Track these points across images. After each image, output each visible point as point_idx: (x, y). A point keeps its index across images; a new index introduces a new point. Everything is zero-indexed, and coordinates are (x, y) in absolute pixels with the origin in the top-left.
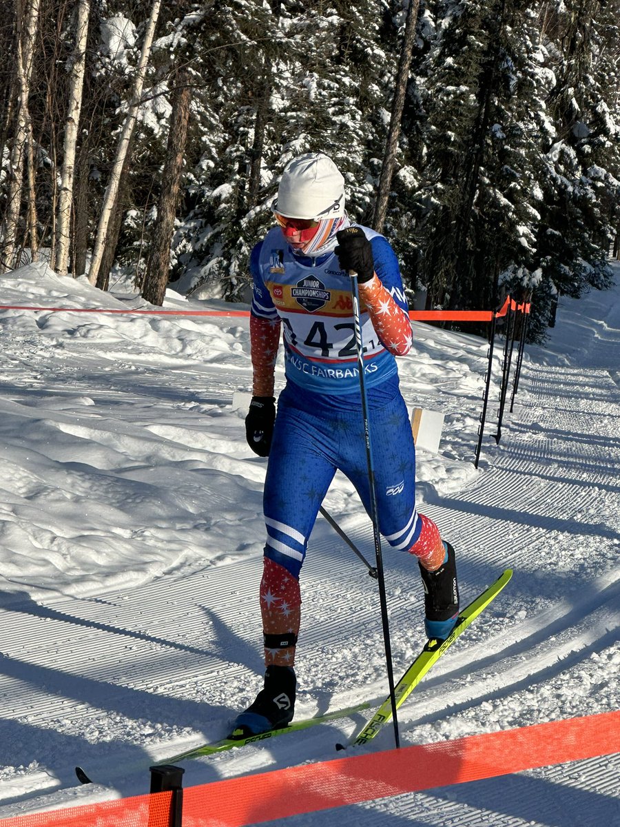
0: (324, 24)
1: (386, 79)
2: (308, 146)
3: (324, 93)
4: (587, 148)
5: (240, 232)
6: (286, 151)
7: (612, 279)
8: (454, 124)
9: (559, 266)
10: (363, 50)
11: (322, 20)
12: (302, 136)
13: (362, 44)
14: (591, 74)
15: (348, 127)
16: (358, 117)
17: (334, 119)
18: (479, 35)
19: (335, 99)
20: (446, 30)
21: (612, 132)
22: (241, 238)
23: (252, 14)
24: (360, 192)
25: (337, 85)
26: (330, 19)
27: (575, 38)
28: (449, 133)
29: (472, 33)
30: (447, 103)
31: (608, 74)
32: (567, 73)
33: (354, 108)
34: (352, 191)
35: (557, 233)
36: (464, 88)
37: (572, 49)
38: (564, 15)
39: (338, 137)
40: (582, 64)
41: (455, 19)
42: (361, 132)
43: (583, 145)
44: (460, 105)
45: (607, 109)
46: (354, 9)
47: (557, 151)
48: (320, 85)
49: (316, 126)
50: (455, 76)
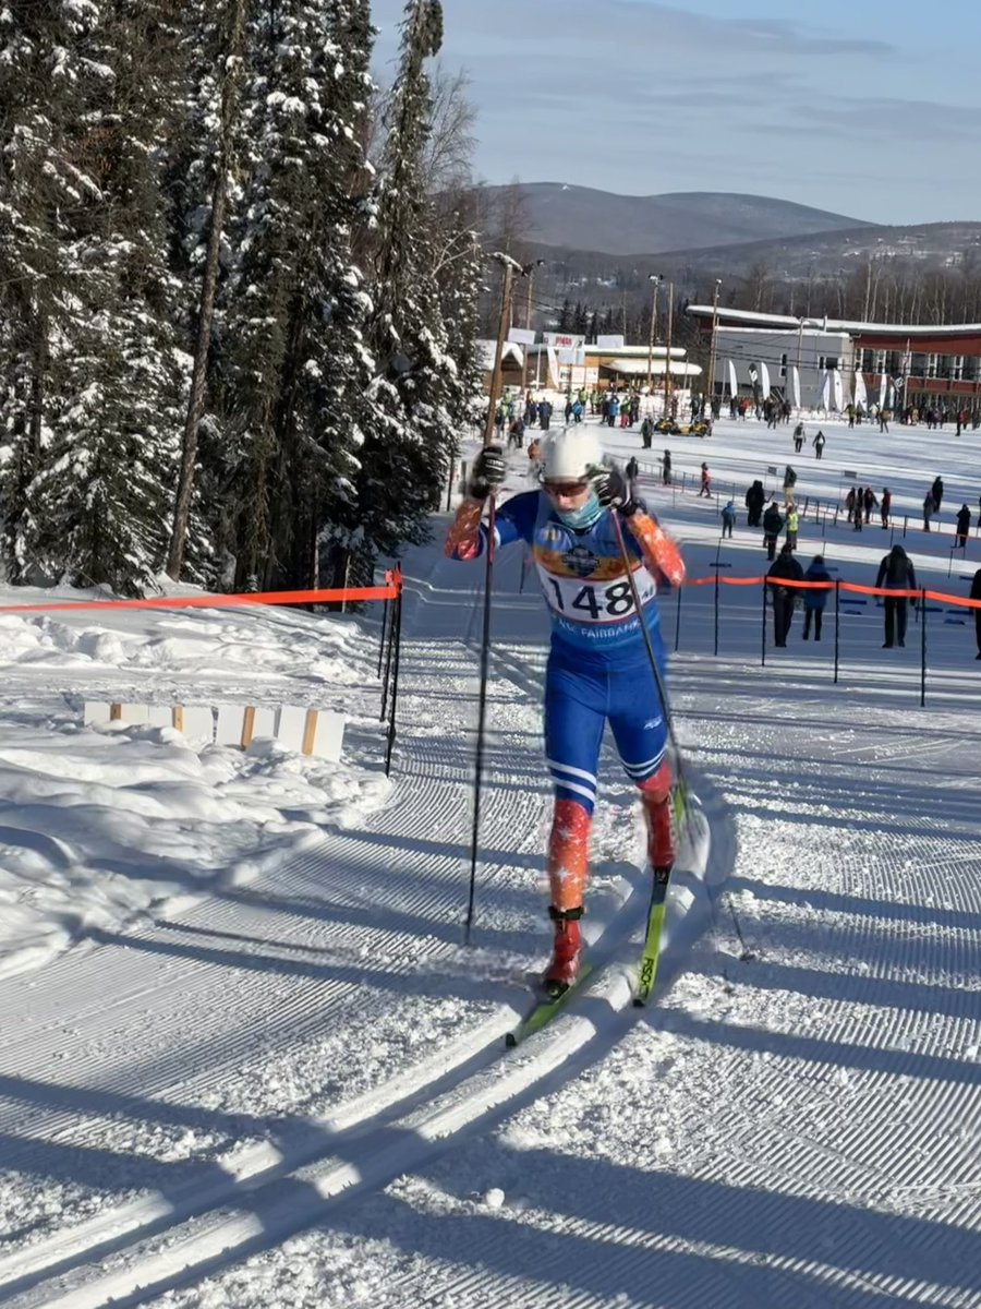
0: (112, 252)
1: (177, 313)
2: (101, 397)
3: (117, 333)
4: (410, 383)
5: (25, 502)
6: (76, 404)
7: (431, 533)
8: (260, 363)
9: (383, 521)
10: (156, 282)
11: (110, 247)
12: (94, 384)
13: (154, 273)
14: (410, 297)
15: (146, 371)
16: (158, 360)
17: (131, 363)
18: (285, 257)
19: (129, 340)
20: (246, 253)
21: (439, 362)
22: (27, 510)
23: (38, 242)
24: (165, 448)
25: (132, 323)
26: (120, 245)
27: (390, 257)
28: (256, 373)
29: (277, 255)
30: (253, 338)
31: (431, 297)
32: (383, 296)
33: (152, 349)
34: (155, 447)
35: (380, 483)
36: (271, 320)
37: (387, 268)
38: (375, 231)
39: (135, 384)
40: (399, 286)
41: (256, 240)
42: (161, 378)
43: (405, 379)
44: (267, 339)
45: (431, 337)
46: (143, 233)
47: (375, 389)
48: (113, 324)
49: (109, 373)
50: (260, 306)
